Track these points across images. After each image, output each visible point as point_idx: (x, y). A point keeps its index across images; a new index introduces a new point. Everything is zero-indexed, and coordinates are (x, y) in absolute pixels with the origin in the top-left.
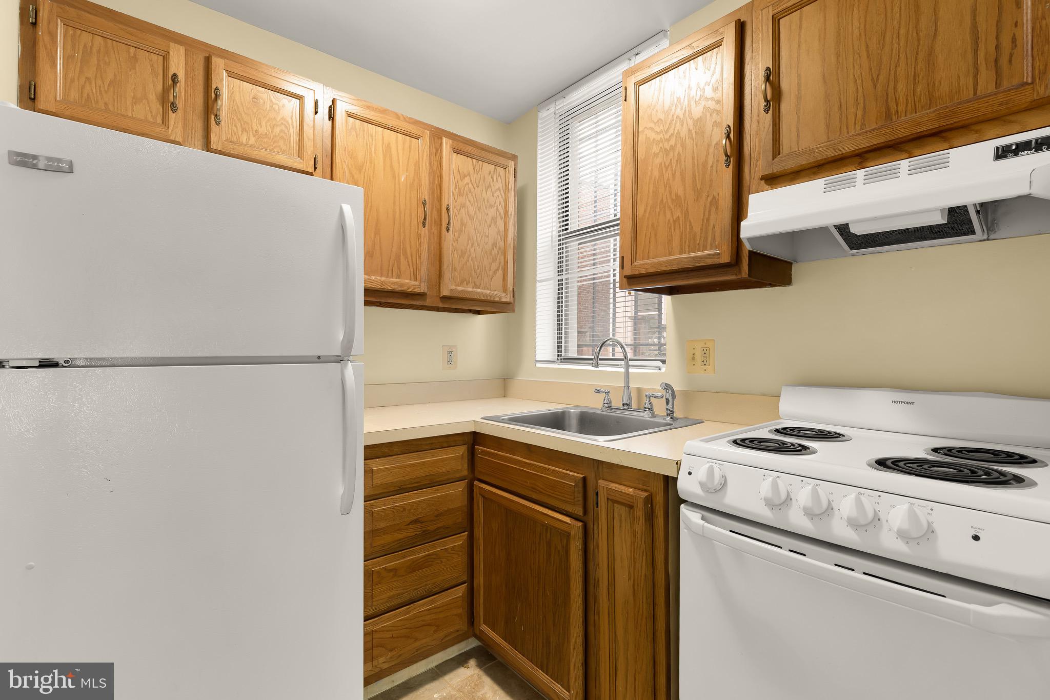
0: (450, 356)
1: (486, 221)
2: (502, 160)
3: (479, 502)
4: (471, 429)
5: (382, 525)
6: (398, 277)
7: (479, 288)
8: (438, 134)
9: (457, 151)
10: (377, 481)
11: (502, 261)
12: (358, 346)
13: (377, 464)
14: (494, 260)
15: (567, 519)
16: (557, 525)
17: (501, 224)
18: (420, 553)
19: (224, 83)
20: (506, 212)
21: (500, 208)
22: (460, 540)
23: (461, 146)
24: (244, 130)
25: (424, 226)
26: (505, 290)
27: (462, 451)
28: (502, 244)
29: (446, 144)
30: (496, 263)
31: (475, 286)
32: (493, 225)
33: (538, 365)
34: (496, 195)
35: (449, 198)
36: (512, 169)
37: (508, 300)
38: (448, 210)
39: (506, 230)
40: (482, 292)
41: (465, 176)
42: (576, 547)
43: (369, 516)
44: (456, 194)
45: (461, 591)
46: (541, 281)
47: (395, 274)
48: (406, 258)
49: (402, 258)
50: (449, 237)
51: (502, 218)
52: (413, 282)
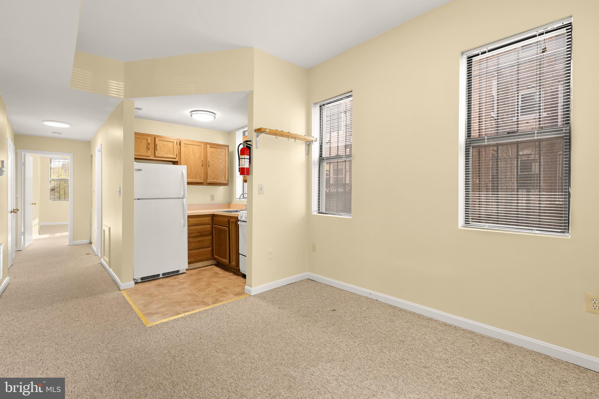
0: (213, 197)
1: (220, 163)
2: (224, 148)
3: (214, 229)
4: (212, 213)
5: (192, 232)
6: (196, 179)
7: (218, 180)
8: (206, 144)
9: (211, 147)
10: (191, 223)
11: (224, 173)
12: (186, 195)
13: (190, 219)
14: (222, 173)
15: (226, 228)
16: (224, 229)
17: (224, 163)
18: (200, 239)
19: (157, 142)
20: (225, 160)
21: (224, 160)
22: (210, 237)
23: (212, 146)
24: (162, 151)
25: (203, 166)
26: (225, 180)
27: (210, 218)
28: (224, 168)
29: (208, 146)
30: (223, 174)
31: (217, 180)
32: (222, 164)
33: (237, 199)
34: (222, 156)
35: (209, 159)
36: (227, 149)
37: (226, 183)
38: (209, 162)
39: (225, 165)
40: (219, 181)
41: (213, 153)
42: (228, 232)
43: (189, 229)
44: (211, 158)
45: (210, 249)
46: (237, 177)
47: (195, 178)
48: (198, 174)
49: (197, 175)
50: (209, 169)
51: (224, 162)
52: (200, 180)
